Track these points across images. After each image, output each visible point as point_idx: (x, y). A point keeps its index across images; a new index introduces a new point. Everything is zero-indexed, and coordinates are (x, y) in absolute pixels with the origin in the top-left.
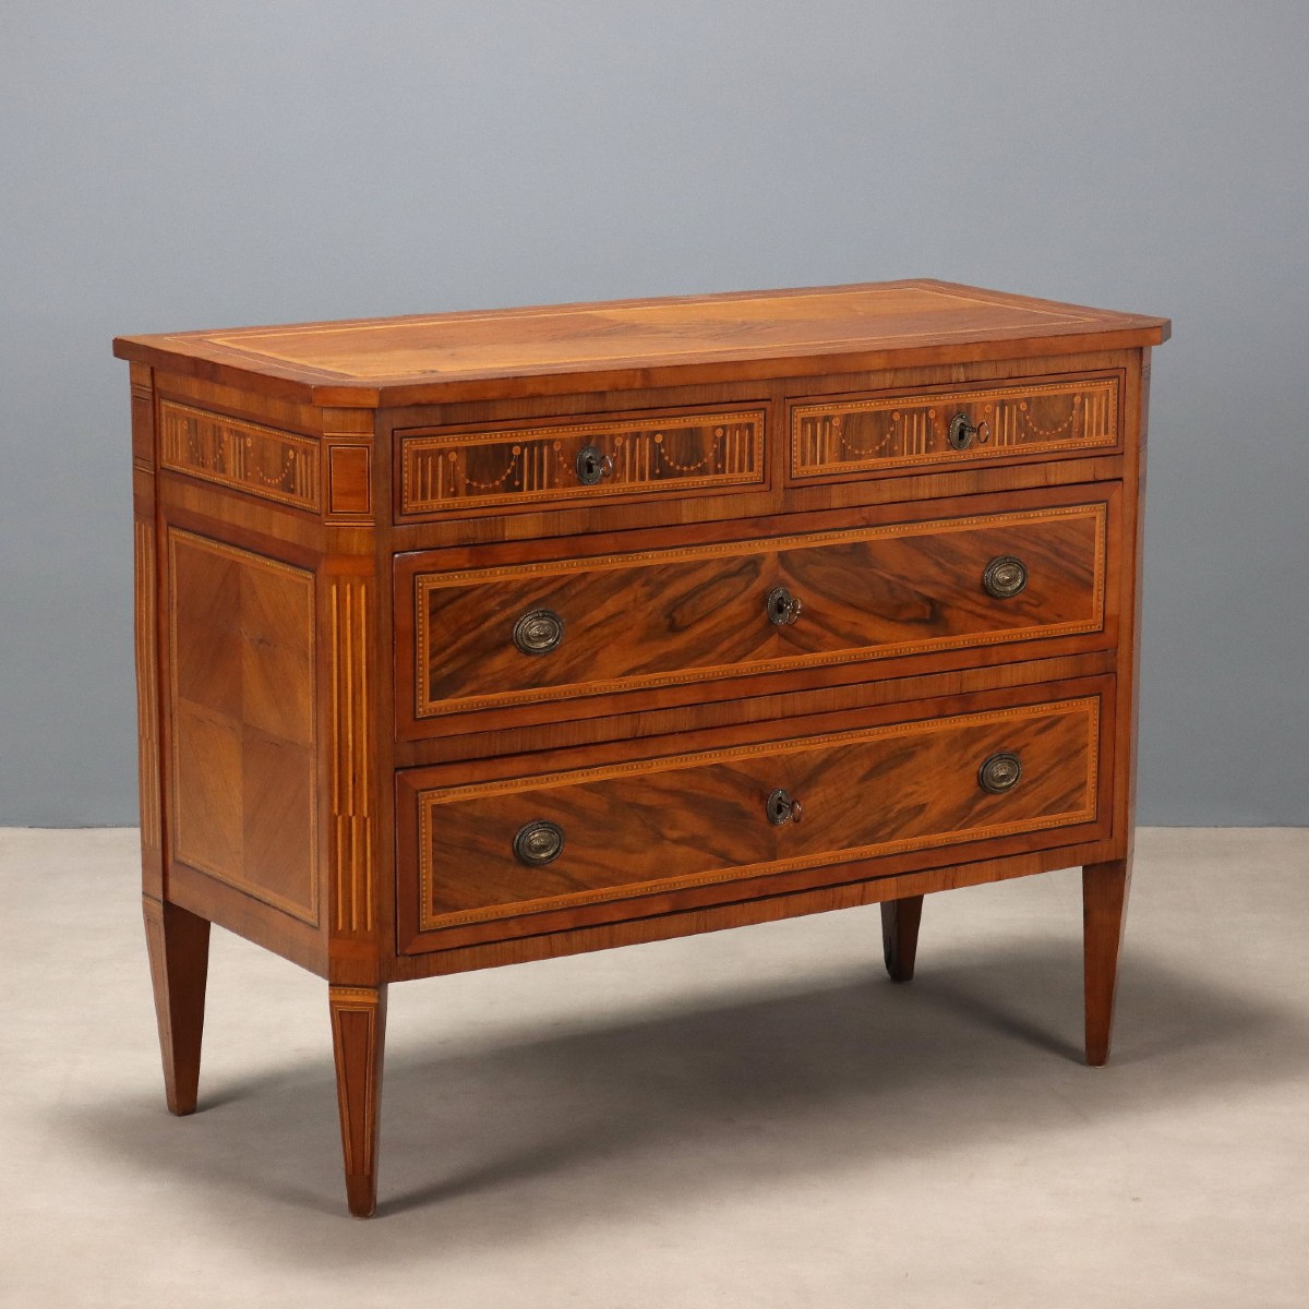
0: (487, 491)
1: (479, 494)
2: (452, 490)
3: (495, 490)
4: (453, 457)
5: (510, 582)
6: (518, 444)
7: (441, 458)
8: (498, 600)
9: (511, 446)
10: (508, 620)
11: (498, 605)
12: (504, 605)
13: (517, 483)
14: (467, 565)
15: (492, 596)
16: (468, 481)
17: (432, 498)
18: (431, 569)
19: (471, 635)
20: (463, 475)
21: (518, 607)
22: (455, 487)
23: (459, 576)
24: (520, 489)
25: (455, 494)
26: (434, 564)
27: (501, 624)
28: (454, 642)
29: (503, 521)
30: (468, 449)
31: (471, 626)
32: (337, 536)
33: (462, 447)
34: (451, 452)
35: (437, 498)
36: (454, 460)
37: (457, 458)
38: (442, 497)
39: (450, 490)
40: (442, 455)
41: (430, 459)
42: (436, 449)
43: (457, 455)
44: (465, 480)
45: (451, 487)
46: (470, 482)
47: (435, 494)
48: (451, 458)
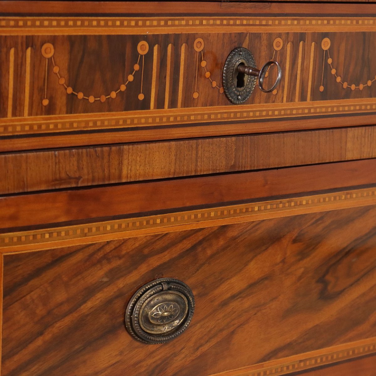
0: (99, 107)
1: (86, 111)
2: (46, 102)
3: (109, 106)
4: (48, 51)
5: (125, 241)
6: (145, 38)
7: (29, 51)
8: (107, 268)
9: (135, 39)
10: (119, 295)
11: (106, 275)
12: (114, 275)
13: (141, 97)
14: (63, 219)
15: (99, 261)
16: (70, 90)
17: (14, 114)
18: (7, 225)
19: (67, 321)
20: (62, 81)
21: (134, 277)
22: (51, 99)
23: (51, 234)
24: (145, 105)
25: (50, 110)
26: (13, 217)
27: (110, 302)
28: (41, 334)
29: (120, 153)
30: (71, 40)
31: (65, 308)
33: (63, 36)
34: (45, 43)
35: (22, 114)
36: (49, 56)
37: (54, 54)
38: (30, 114)
39: (42, 103)
40: (32, 47)
41: (12, 51)
42: (22, 37)
43: (55, 48)
44: (66, 89)
45: (44, 98)
46: (74, 92)
47: (18, 108)
48: (45, 52)
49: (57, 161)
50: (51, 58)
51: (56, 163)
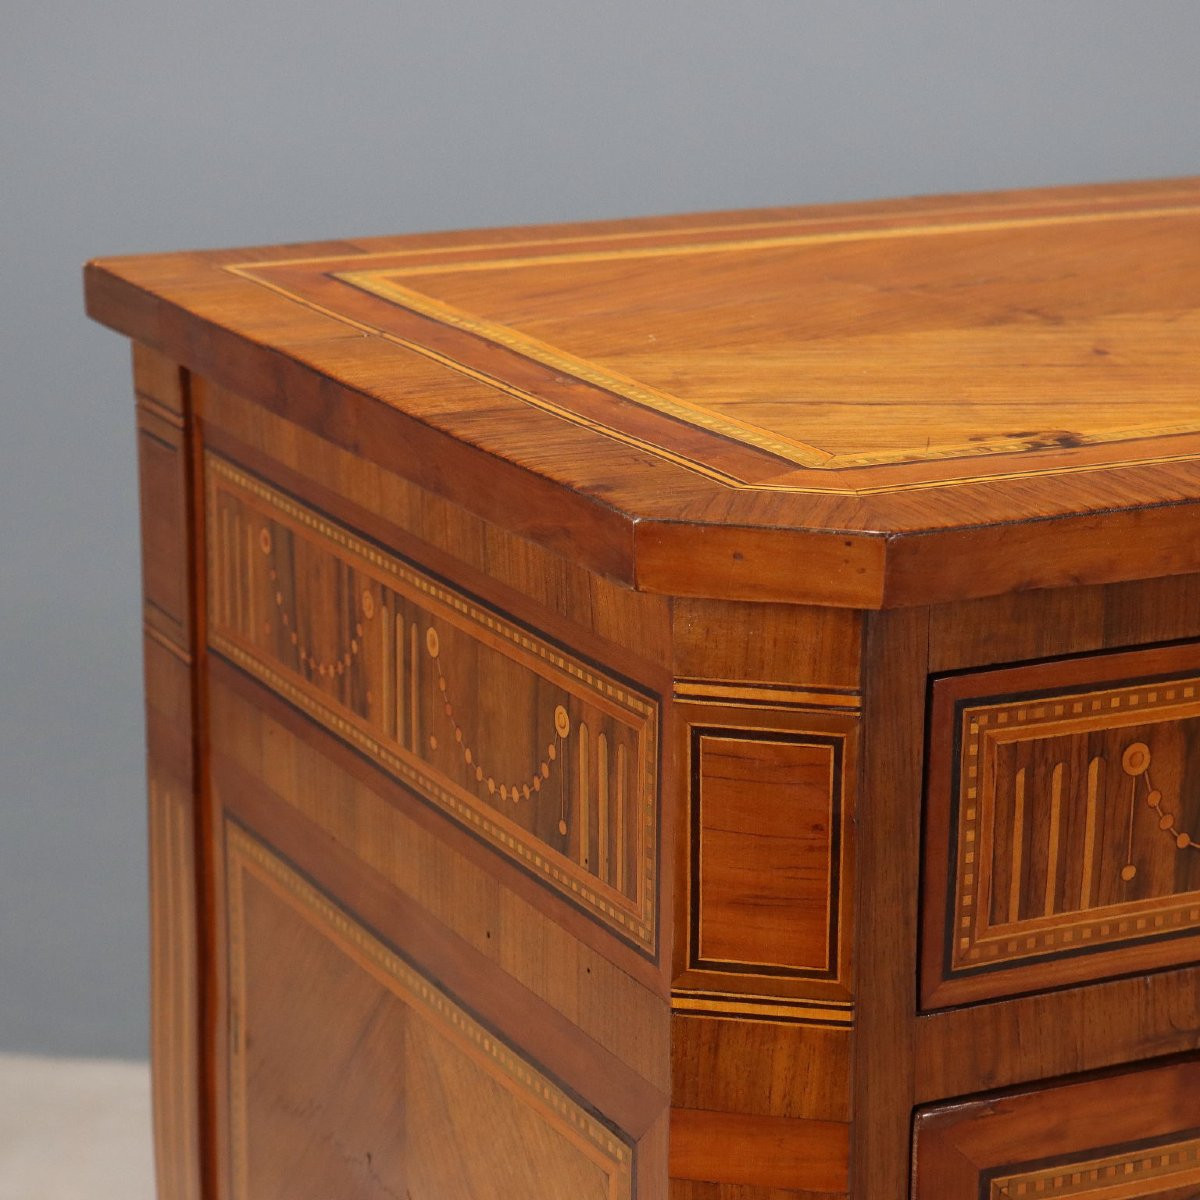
2: (1129, 873)
4: (1138, 760)
7: (1094, 767)
14: (1165, 1129)
16: (1184, 840)
17: (1058, 908)
18: (1043, 1152)
20: (1168, 822)
22: (1140, 863)
23: (1137, 1163)
25: (1139, 889)
26: (1053, 1135)
32: (715, 1049)
33: (1171, 722)
34: (1132, 742)
35: (1074, 904)
36: (1139, 770)
37: (1150, 764)
38: (1094, 902)
39: (1121, 877)
40: (1101, 755)
41: (1059, 770)
42: (1081, 735)
43: (1151, 752)
44: (1175, 838)
45: (1126, 865)
46: (1192, 844)
47: (1068, 893)
48: (1131, 765)
49: (1150, 998)
50: (1143, 775)
51: (1147, 1003)
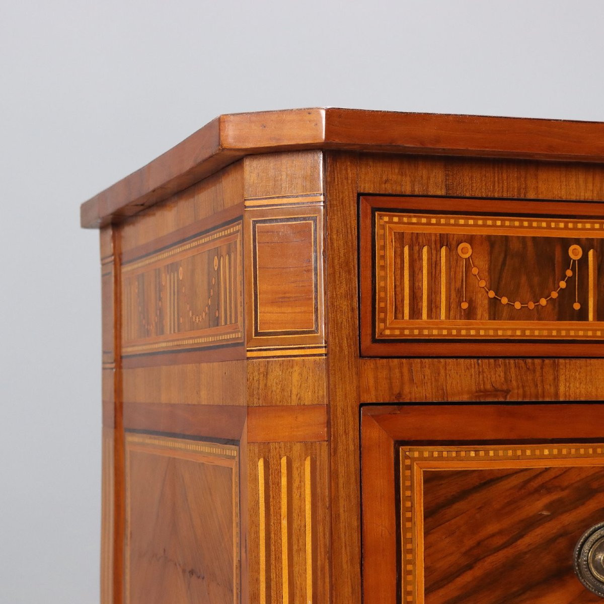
0: (526, 315)
1: (512, 318)
2: (465, 306)
3: (539, 315)
4: (465, 251)
5: (568, 470)
6: (577, 241)
7: (443, 250)
8: (546, 500)
9: (566, 243)
10: (562, 534)
11: (547, 507)
12: (557, 509)
13: (577, 306)
14: (491, 437)
15: (537, 491)
16: (492, 294)
17: (430, 316)
19: (501, 555)
20: (483, 284)
21: (583, 512)
22: (471, 302)
23: (477, 452)
24: (582, 315)
25: (470, 314)
27: (553, 540)
28: (470, 567)
29: (556, 367)
30: (491, 241)
31: (498, 541)
33: (482, 236)
34: (461, 243)
35: (438, 316)
36: (467, 256)
37: (472, 254)
38: (448, 317)
39: (460, 307)
40: (447, 245)
41: (425, 249)
42: (436, 235)
43: (472, 248)
44: (487, 292)
45: (463, 301)
46: (496, 297)
47: (434, 310)
48: (462, 252)
49: (481, 370)
50: (469, 257)
51: (479, 372)
